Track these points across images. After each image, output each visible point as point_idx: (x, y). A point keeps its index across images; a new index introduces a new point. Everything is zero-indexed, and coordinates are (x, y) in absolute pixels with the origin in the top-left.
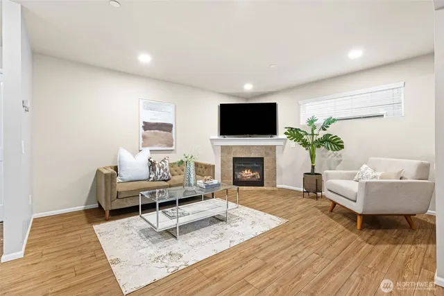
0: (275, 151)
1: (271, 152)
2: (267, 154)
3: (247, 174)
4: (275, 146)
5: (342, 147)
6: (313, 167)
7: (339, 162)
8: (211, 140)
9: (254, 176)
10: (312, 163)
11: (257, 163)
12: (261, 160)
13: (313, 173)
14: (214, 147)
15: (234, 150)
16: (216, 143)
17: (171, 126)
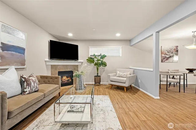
0: (78, 68)
1: (76, 68)
2: (75, 69)
3: (65, 79)
4: (78, 65)
5: (106, 65)
6: (98, 73)
7: (104, 71)
8: (45, 61)
9: (68, 80)
10: (98, 72)
11: (70, 74)
12: (72, 72)
13: (97, 76)
14: (47, 65)
15: (59, 67)
16: (48, 64)
17: (24, 50)
